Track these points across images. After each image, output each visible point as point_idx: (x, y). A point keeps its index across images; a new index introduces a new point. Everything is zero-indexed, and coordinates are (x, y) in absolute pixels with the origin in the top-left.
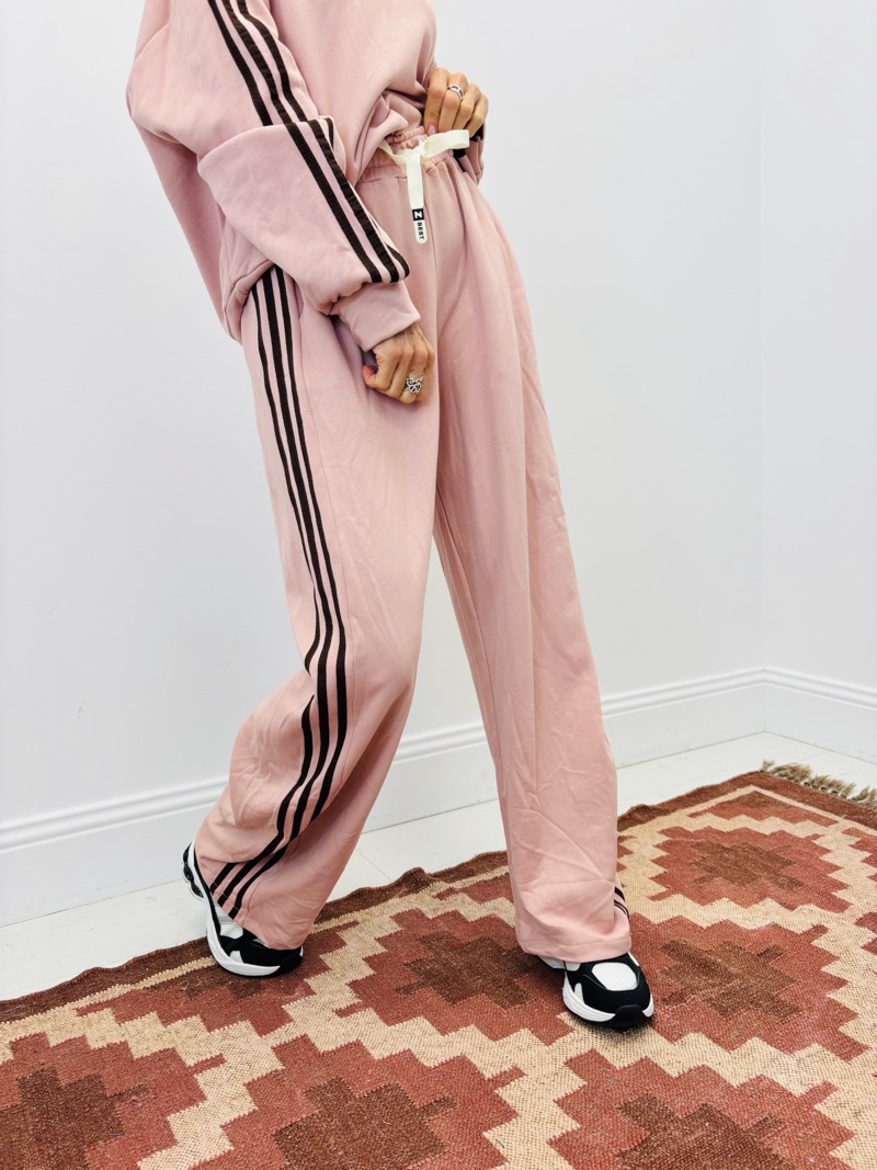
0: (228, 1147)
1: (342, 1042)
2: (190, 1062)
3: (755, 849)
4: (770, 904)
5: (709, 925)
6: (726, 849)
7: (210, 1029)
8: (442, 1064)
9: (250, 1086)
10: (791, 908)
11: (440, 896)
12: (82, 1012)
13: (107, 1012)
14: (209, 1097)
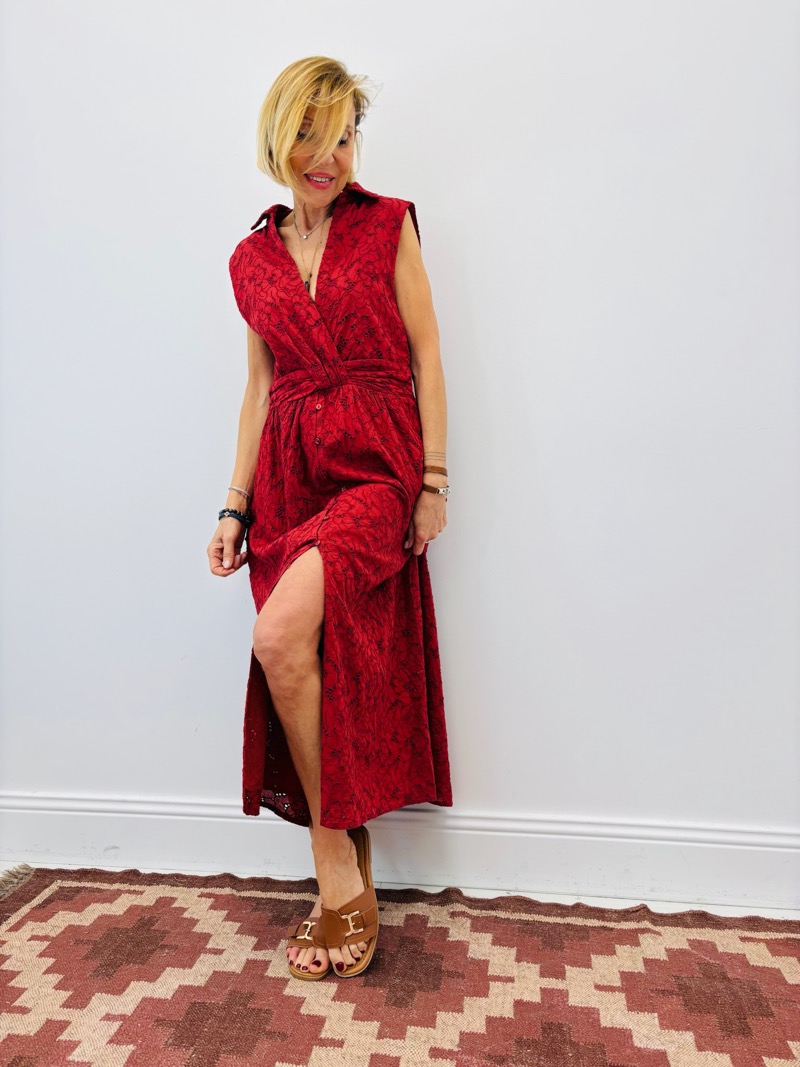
0: (169, 998)
1: (280, 976)
2: (209, 946)
3: (754, 990)
4: (689, 1037)
5: (609, 1025)
6: (725, 978)
7: (237, 933)
8: (308, 1015)
9: (215, 972)
10: (700, 1048)
11: (453, 915)
12: (201, 896)
13: (210, 901)
14: (194, 968)
